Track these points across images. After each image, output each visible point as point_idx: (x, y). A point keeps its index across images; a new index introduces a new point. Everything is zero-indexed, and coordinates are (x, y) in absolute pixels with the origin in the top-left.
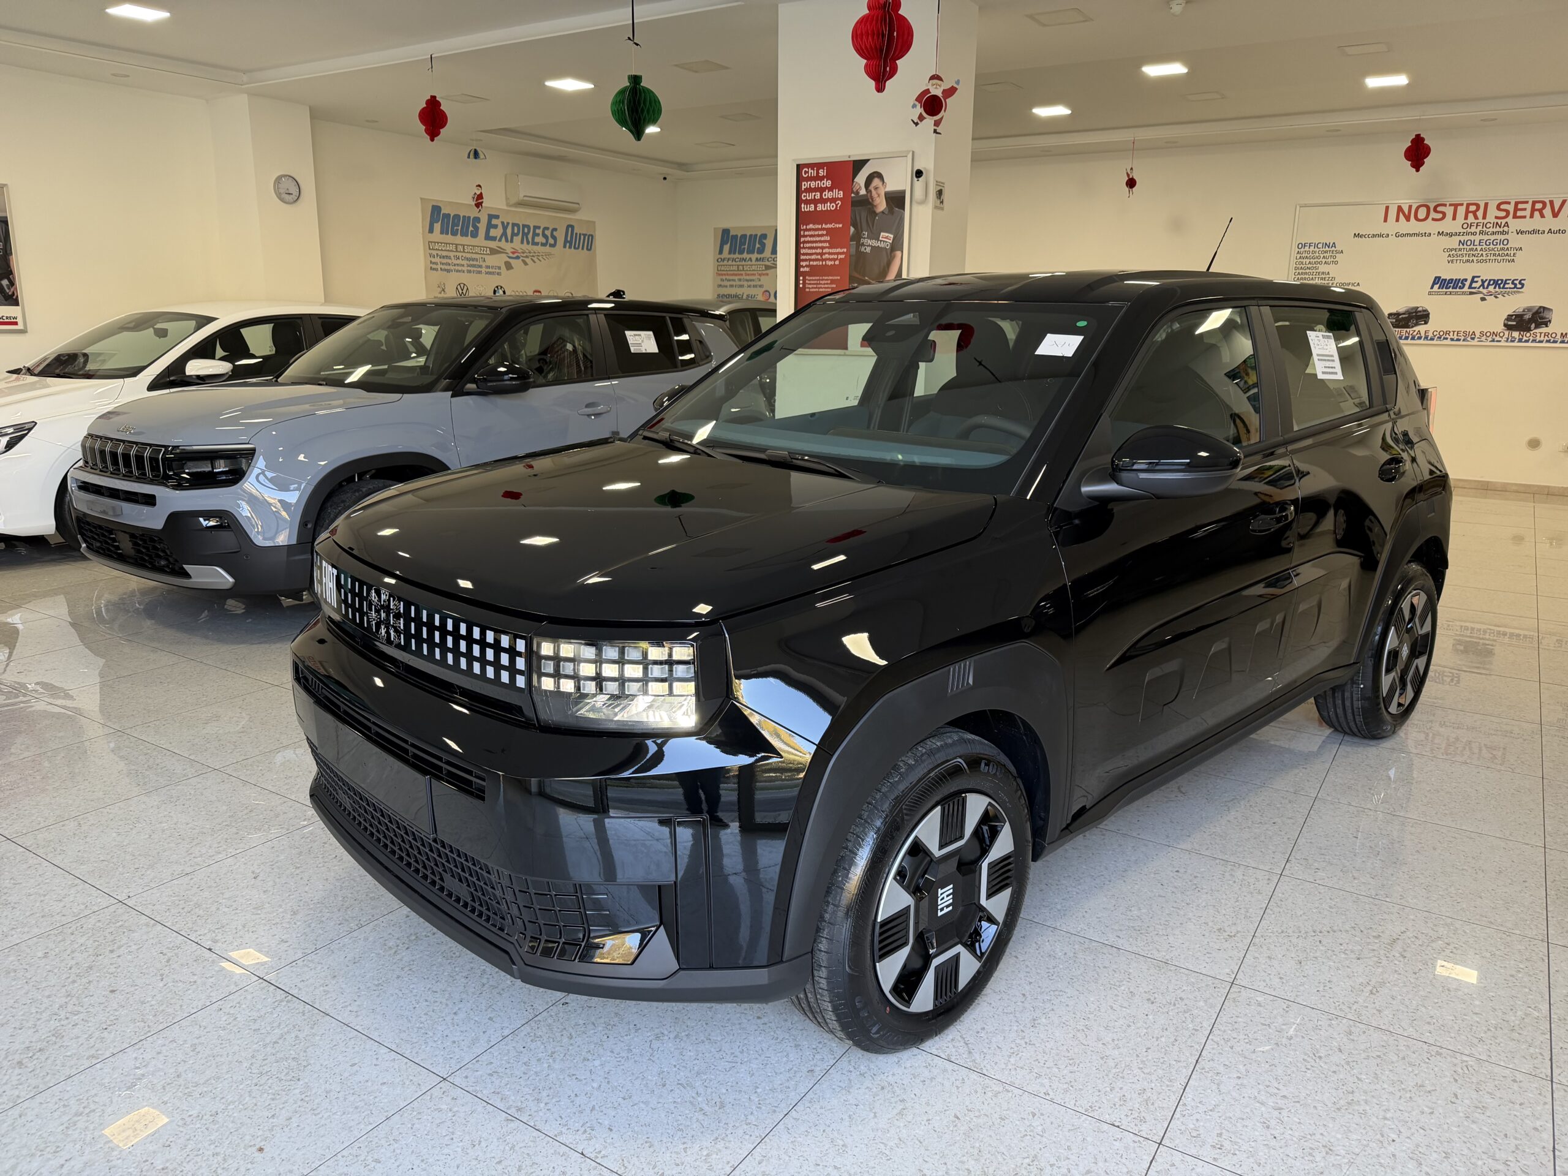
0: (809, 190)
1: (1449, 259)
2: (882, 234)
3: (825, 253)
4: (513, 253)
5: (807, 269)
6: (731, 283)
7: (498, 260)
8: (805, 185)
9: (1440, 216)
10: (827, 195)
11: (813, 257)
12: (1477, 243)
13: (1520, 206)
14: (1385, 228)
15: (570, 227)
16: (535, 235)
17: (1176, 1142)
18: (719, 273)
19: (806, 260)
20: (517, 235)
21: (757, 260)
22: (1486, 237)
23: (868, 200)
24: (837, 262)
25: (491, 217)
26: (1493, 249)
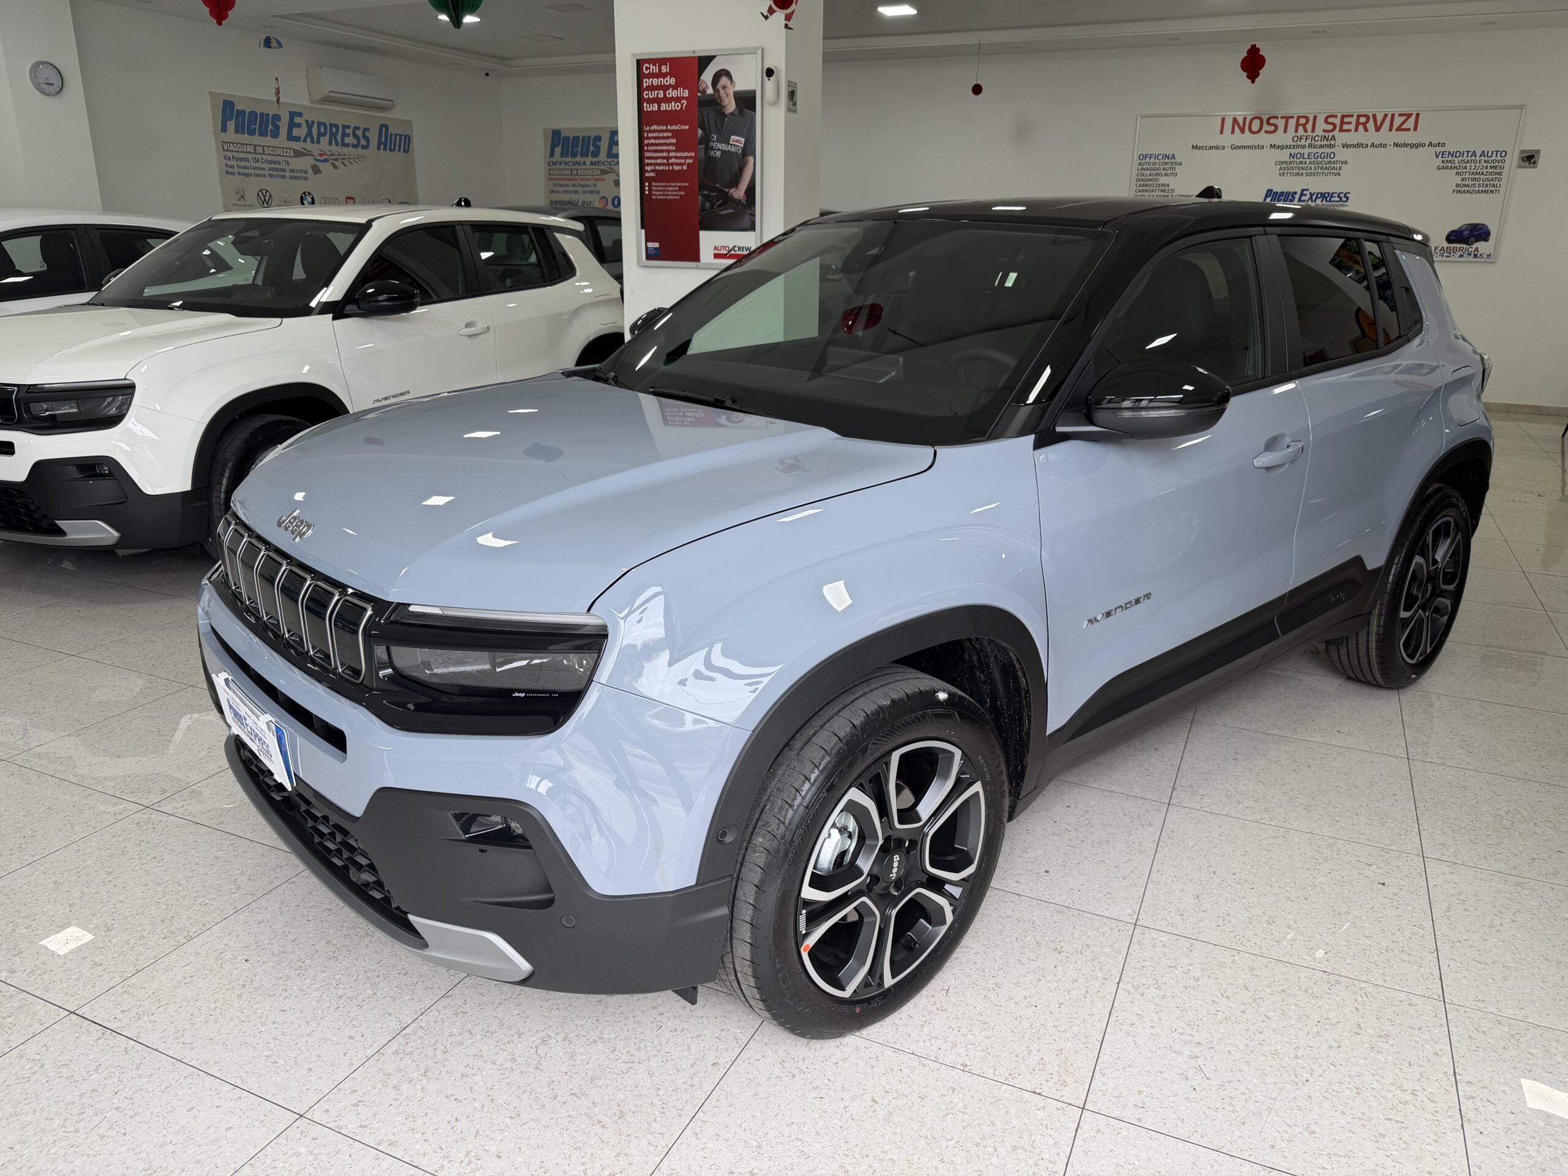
0: (651, 88)
1: (1281, 171)
2: (732, 137)
3: (671, 158)
4: (321, 155)
5: (652, 174)
6: (565, 188)
7: (305, 163)
8: (646, 82)
9: (1272, 128)
10: (671, 93)
11: (659, 161)
12: (1306, 156)
13: (1346, 120)
14: (1220, 140)
15: (384, 127)
16: (344, 135)
17: (1099, 1105)
18: (550, 176)
19: (651, 164)
20: (324, 134)
21: (592, 163)
22: (1314, 150)
23: (715, 100)
24: (685, 167)
25: (293, 115)
26: (1321, 163)
